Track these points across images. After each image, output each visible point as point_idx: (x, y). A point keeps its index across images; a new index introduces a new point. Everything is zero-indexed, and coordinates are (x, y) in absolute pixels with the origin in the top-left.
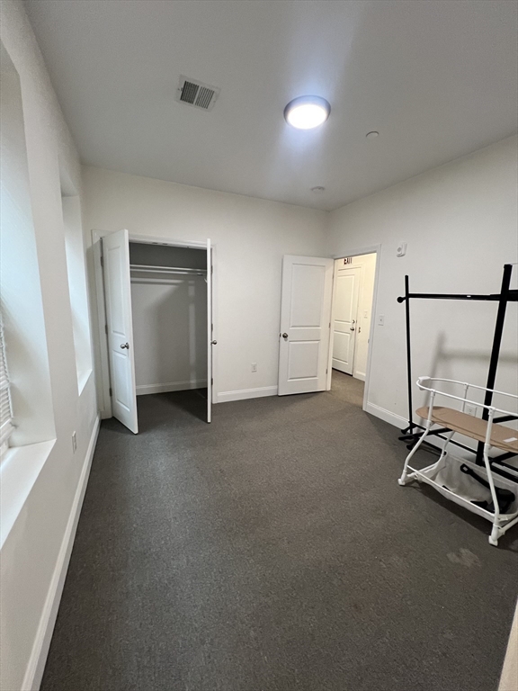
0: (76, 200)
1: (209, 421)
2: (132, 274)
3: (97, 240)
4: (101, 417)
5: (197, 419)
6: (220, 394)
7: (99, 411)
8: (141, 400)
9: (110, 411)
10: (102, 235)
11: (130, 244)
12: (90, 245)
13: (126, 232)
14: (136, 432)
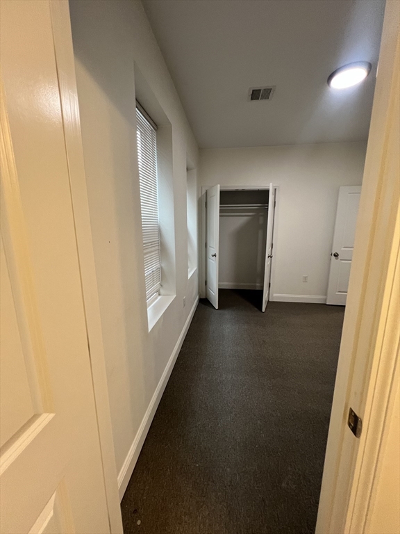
0: (195, 171)
1: (263, 311)
2: (221, 211)
3: (204, 192)
4: (199, 297)
5: (256, 309)
6: (275, 295)
7: (199, 293)
8: (221, 291)
9: (205, 294)
10: (207, 189)
11: (221, 192)
12: (200, 196)
13: (219, 185)
14: (217, 308)
